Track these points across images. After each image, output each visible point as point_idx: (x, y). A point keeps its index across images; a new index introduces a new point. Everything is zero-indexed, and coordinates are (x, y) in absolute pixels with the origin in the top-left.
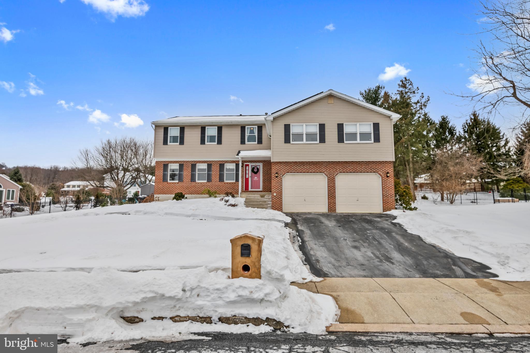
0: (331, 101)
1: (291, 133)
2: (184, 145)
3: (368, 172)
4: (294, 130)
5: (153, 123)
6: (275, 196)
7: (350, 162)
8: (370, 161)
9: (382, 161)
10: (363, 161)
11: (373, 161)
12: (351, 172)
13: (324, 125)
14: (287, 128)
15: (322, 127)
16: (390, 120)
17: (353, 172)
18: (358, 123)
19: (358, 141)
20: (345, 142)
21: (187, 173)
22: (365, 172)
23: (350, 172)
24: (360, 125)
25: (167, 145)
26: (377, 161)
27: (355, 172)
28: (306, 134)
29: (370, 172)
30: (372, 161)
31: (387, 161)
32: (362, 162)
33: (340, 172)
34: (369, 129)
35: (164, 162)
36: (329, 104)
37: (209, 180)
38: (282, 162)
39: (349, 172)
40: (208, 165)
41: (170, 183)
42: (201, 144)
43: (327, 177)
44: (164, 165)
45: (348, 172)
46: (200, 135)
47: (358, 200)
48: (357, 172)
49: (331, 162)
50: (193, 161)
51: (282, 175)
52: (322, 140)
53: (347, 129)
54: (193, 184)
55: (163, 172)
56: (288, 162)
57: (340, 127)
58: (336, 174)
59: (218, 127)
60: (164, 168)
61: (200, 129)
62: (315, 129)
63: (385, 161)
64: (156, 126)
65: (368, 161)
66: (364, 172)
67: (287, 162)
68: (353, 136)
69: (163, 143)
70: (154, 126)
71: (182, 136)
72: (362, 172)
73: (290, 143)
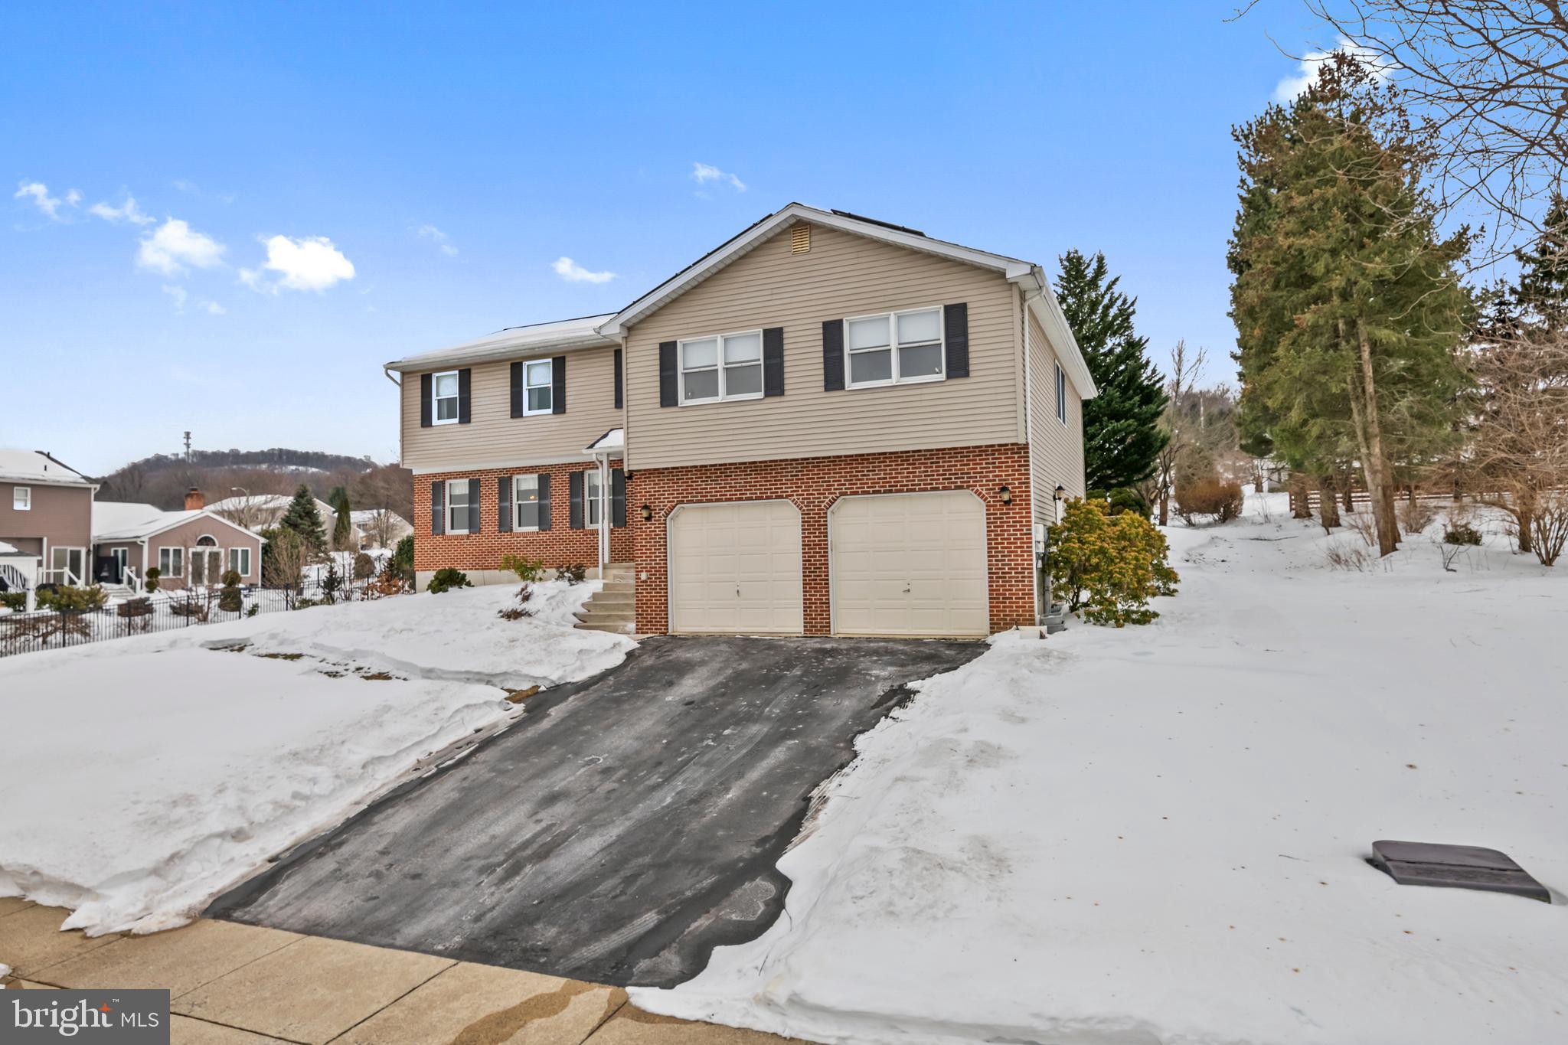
0: (801, 243)
1: (680, 370)
2: (472, 424)
3: (937, 489)
4: (691, 358)
5: (390, 366)
6: (645, 582)
7: (874, 454)
8: (944, 449)
9: (987, 446)
10: (920, 451)
11: (956, 449)
12: (879, 492)
13: (779, 331)
14: (668, 353)
15: (774, 340)
16: (1006, 287)
17: (885, 492)
18: (892, 313)
19: (895, 378)
20: (849, 384)
21: (488, 505)
22: (925, 490)
23: (875, 492)
24: (899, 318)
25: (431, 426)
26: (969, 448)
27: (890, 491)
28: (727, 369)
29: (944, 488)
30: (949, 449)
31: (1007, 445)
32: (914, 452)
33: (842, 494)
34: (930, 329)
35: (434, 475)
36: (795, 254)
37: (544, 522)
38: (663, 469)
39: (871, 490)
40: (540, 478)
41: (450, 538)
42: (512, 417)
43: (800, 512)
44: (434, 484)
45: (868, 493)
46: (509, 388)
47: (909, 590)
48: (898, 491)
49: (814, 459)
50: (501, 470)
51: (663, 512)
52: (775, 386)
53: (857, 339)
54: (506, 537)
55: (433, 505)
56: (682, 468)
57: (832, 332)
58: (827, 500)
59: (554, 359)
60: (433, 495)
61: (509, 371)
62: (752, 351)
63: (1000, 445)
64: (403, 374)
65: (937, 450)
66: (921, 490)
67: (677, 468)
68: (875, 362)
69: (420, 422)
70: (397, 375)
71: (464, 396)
72: (914, 490)
73: (675, 404)
